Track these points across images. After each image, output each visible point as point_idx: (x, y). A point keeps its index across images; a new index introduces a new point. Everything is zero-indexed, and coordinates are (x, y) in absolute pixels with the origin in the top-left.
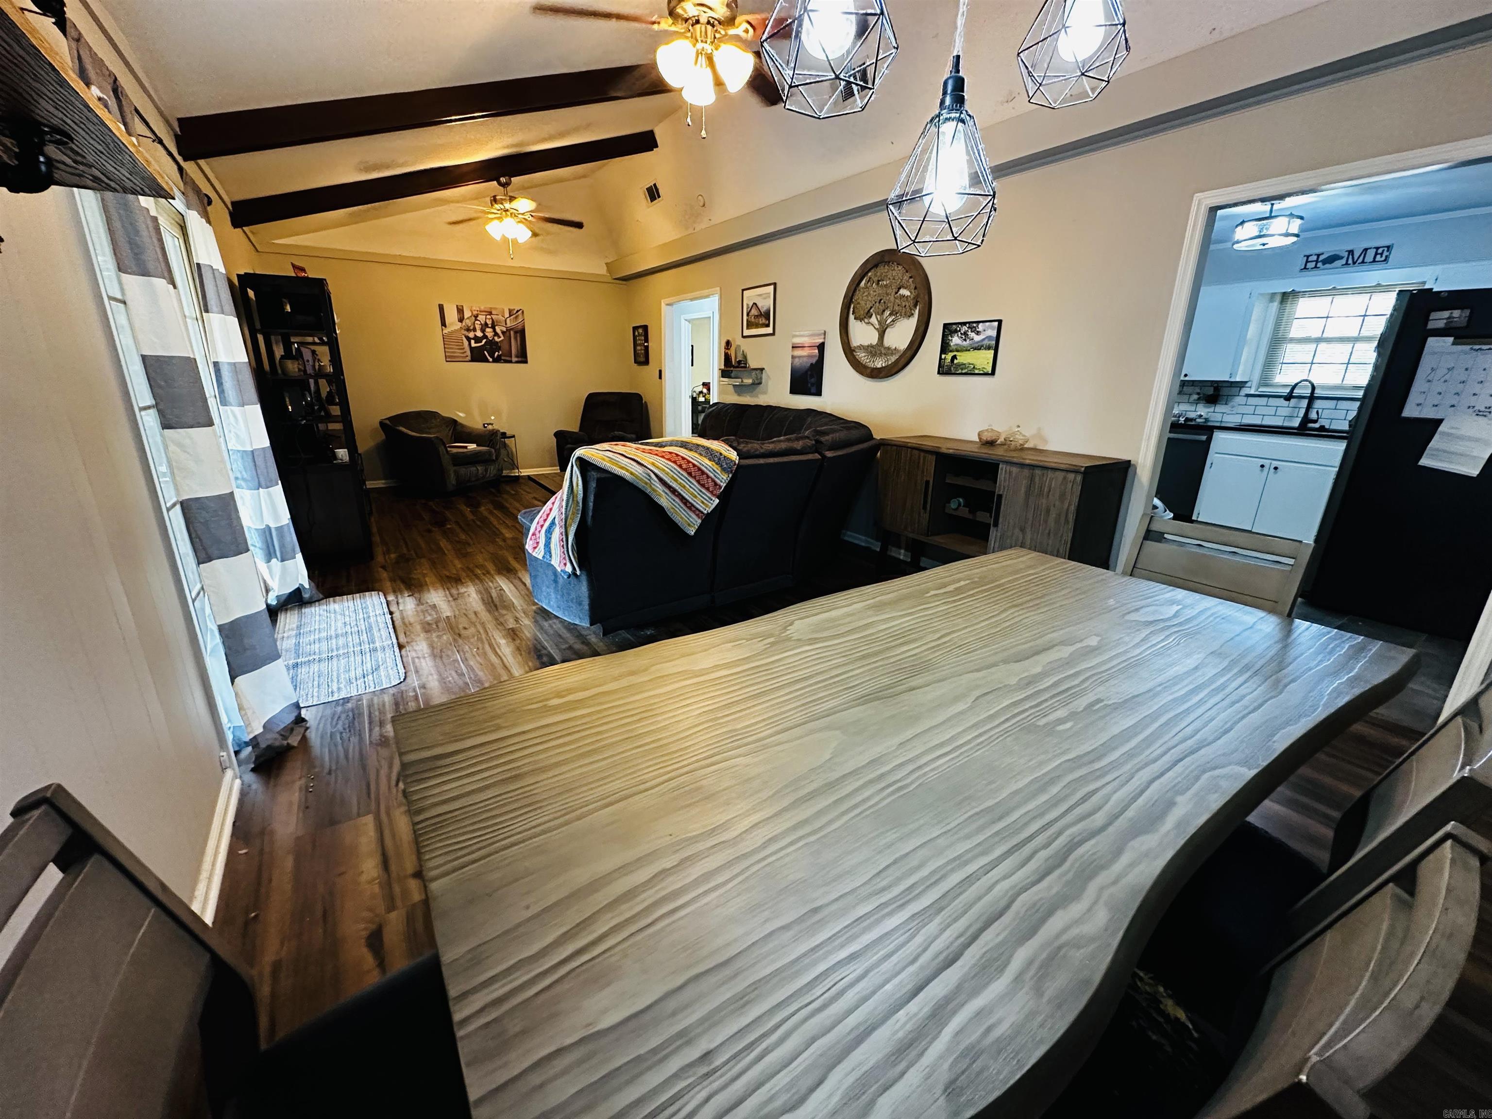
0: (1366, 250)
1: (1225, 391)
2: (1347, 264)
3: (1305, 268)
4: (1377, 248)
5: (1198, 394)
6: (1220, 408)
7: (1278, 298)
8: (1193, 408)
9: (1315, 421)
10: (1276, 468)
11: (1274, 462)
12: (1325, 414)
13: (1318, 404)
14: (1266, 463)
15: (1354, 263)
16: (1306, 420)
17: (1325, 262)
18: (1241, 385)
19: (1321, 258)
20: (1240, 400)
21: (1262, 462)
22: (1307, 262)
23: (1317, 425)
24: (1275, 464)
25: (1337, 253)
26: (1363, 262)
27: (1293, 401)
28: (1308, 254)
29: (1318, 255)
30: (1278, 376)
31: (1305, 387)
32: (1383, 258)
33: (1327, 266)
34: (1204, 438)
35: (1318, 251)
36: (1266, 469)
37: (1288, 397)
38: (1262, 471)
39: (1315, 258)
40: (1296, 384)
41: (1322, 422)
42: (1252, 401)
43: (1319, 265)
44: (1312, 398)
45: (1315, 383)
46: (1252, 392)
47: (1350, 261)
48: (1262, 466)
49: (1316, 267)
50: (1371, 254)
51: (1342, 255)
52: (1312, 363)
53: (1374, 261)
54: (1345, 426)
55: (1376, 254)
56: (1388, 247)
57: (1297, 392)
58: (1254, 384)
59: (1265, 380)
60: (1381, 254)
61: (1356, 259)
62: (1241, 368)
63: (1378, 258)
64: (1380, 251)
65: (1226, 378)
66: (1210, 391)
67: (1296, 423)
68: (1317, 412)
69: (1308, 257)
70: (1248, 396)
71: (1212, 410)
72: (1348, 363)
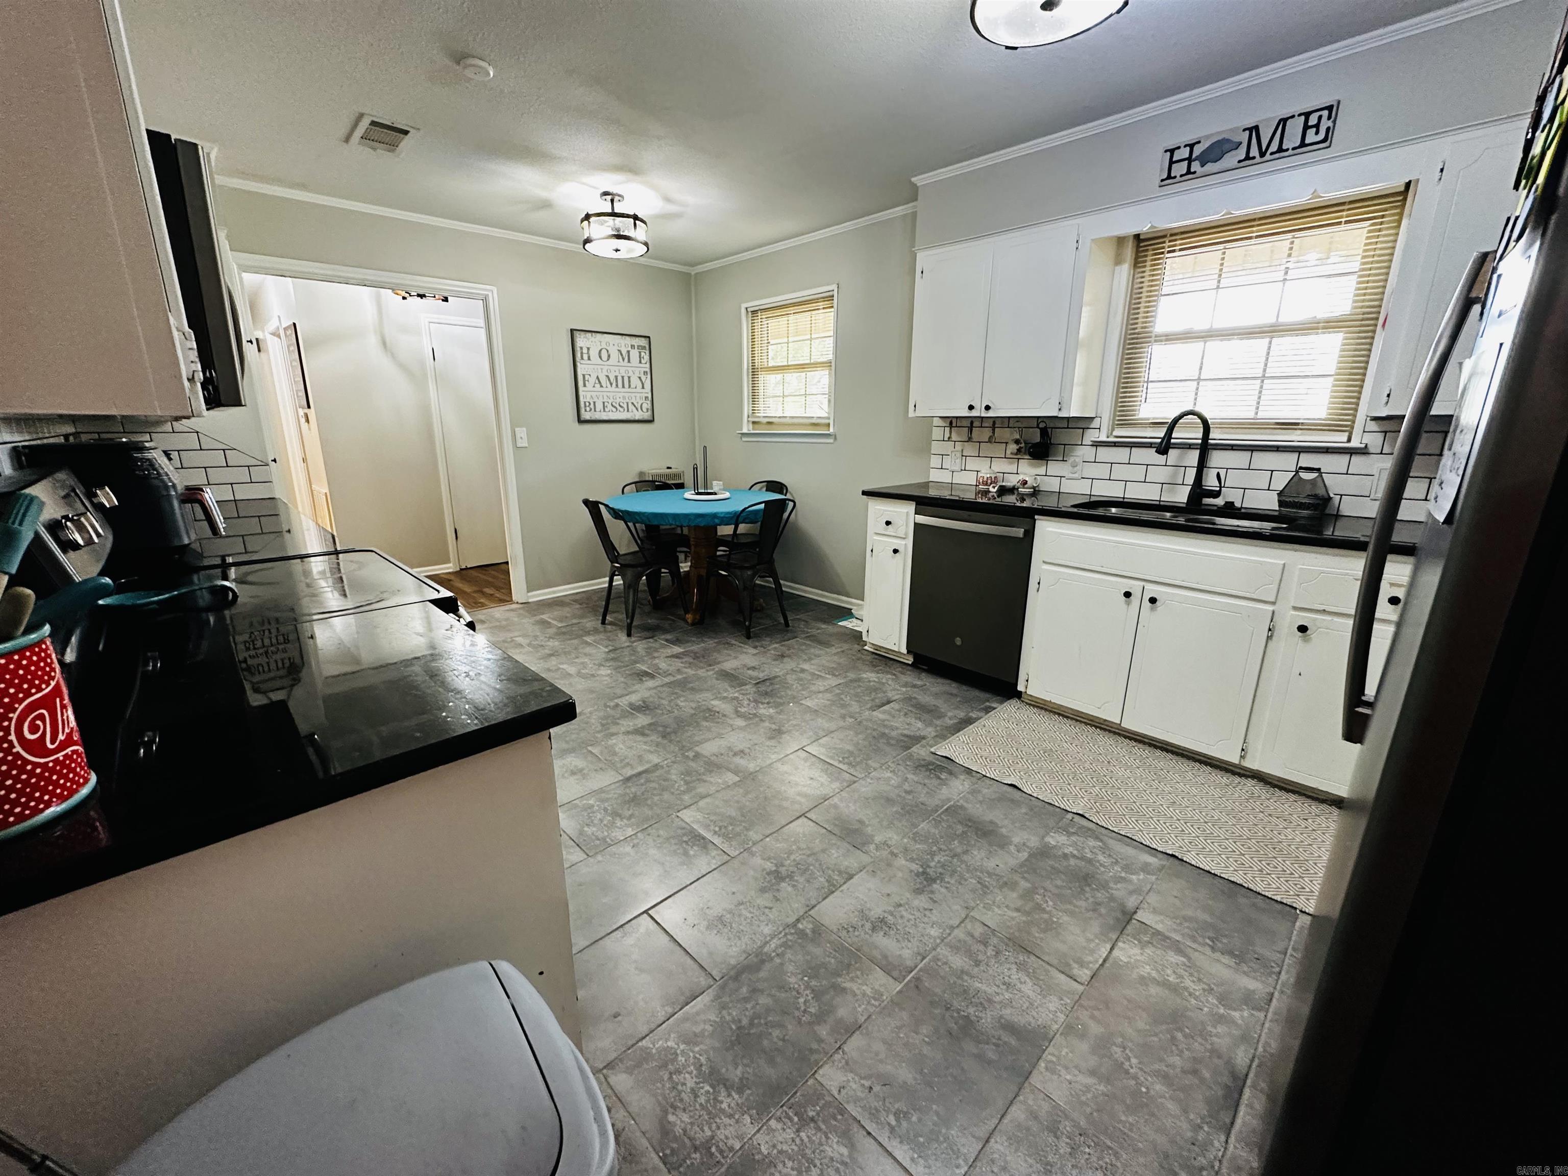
0: (1284, 121)
1: (1060, 437)
2: (1248, 158)
3: (1169, 177)
4: (1307, 115)
5: (1017, 442)
6: (1054, 467)
7: (1129, 251)
8: (1013, 468)
9: (1217, 494)
10: (1153, 600)
11: (1148, 586)
12: (1231, 480)
13: (1217, 459)
14: (1135, 587)
15: (1262, 154)
16: (1198, 491)
17: (1205, 159)
18: (1082, 424)
19: (1197, 151)
20: (1085, 452)
21: (1128, 585)
22: (1171, 162)
23: (1219, 501)
24: (1152, 590)
25: (1226, 136)
26: (1280, 150)
27: (1172, 453)
28: (1171, 145)
29: (1191, 146)
30: (1143, 405)
31: (1191, 425)
32: (1322, 136)
33: (1210, 167)
34: (1019, 532)
35: (1190, 138)
36: (1135, 599)
37: (1164, 448)
38: (1128, 604)
39: (1185, 153)
40: (1176, 421)
41: (1230, 495)
42: (1105, 454)
43: (1195, 166)
44: (1205, 448)
45: (1208, 415)
46: (1103, 438)
47: (1254, 152)
48: (1128, 595)
49: (1189, 172)
50: (1295, 129)
51: (1236, 139)
52: (1199, 380)
53: (1303, 144)
54: (1270, 503)
55: (1306, 127)
56: (1330, 108)
57: (1179, 434)
58: (1105, 420)
59: (1123, 417)
60: (1317, 126)
61: (1264, 148)
62: (1077, 391)
63: (1311, 137)
64: (1313, 120)
65: (1054, 413)
66: (1036, 437)
67: (1181, 496)
68: (1218, 475)
69: (1172, 151)
70: (1097, 444)
71: (1042, 470)
72: (1263, 378)
